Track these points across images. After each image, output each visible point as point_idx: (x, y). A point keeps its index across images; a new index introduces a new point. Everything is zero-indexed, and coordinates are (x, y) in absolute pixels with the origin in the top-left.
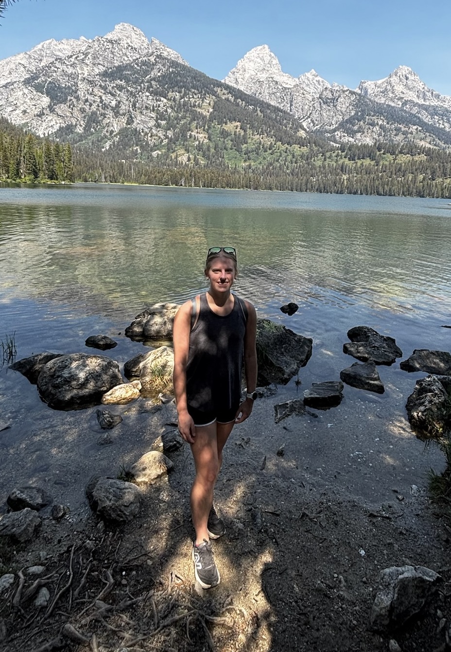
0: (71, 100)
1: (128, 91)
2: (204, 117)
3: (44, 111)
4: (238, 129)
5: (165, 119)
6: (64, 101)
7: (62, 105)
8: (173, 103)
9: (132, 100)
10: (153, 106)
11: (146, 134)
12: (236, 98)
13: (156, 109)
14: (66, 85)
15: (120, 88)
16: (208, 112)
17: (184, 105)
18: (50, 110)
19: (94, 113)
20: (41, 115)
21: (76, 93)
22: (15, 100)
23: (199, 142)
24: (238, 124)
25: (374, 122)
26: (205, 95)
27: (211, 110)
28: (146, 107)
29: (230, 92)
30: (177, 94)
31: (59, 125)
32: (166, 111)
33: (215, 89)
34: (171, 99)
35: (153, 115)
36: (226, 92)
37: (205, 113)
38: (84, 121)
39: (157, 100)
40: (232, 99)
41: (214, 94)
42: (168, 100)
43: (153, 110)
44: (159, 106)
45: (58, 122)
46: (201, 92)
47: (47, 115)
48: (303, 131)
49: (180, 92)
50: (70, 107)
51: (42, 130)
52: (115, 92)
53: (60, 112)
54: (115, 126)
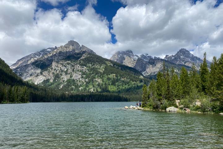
0: (49, 70)
1: (71, 65)
2: (101, 73)
3: (39, 74)
4: (115, 77)
5: (85, 75)
6: (47, 70)
7: (46, 72)
8: (89, 68)
9: (73, 68)
11: (77, 81)
12: (114, 65)
13: (82, 71)
15: (68, 64)
16: (102, 71)
17: (93, 69)
18: (41, 74)
19: (58, 74)
20: (37, 76)
21: (51, 67)
22: (28, 71)
23: (99, 83)
24: (114, 75)
27: (104, 70)
28: (78, 70)
29: (111, 63)
30: (90, 65)
31: (44, 79)
32: (86, 71)
33: (106, 62)
35: (80, 73)
36: (109, 62)
38: (53, 77)
39: (82, 67)
40: (112, 65)
41: (105, 64)
42: (87, 67)
46: (100, 63)
47: (39, 76)
48: (142, 76)
50: (48, 72)
51: (37, 82)
52: (66, 65)
53: (44, 74)
54: (65, 78)
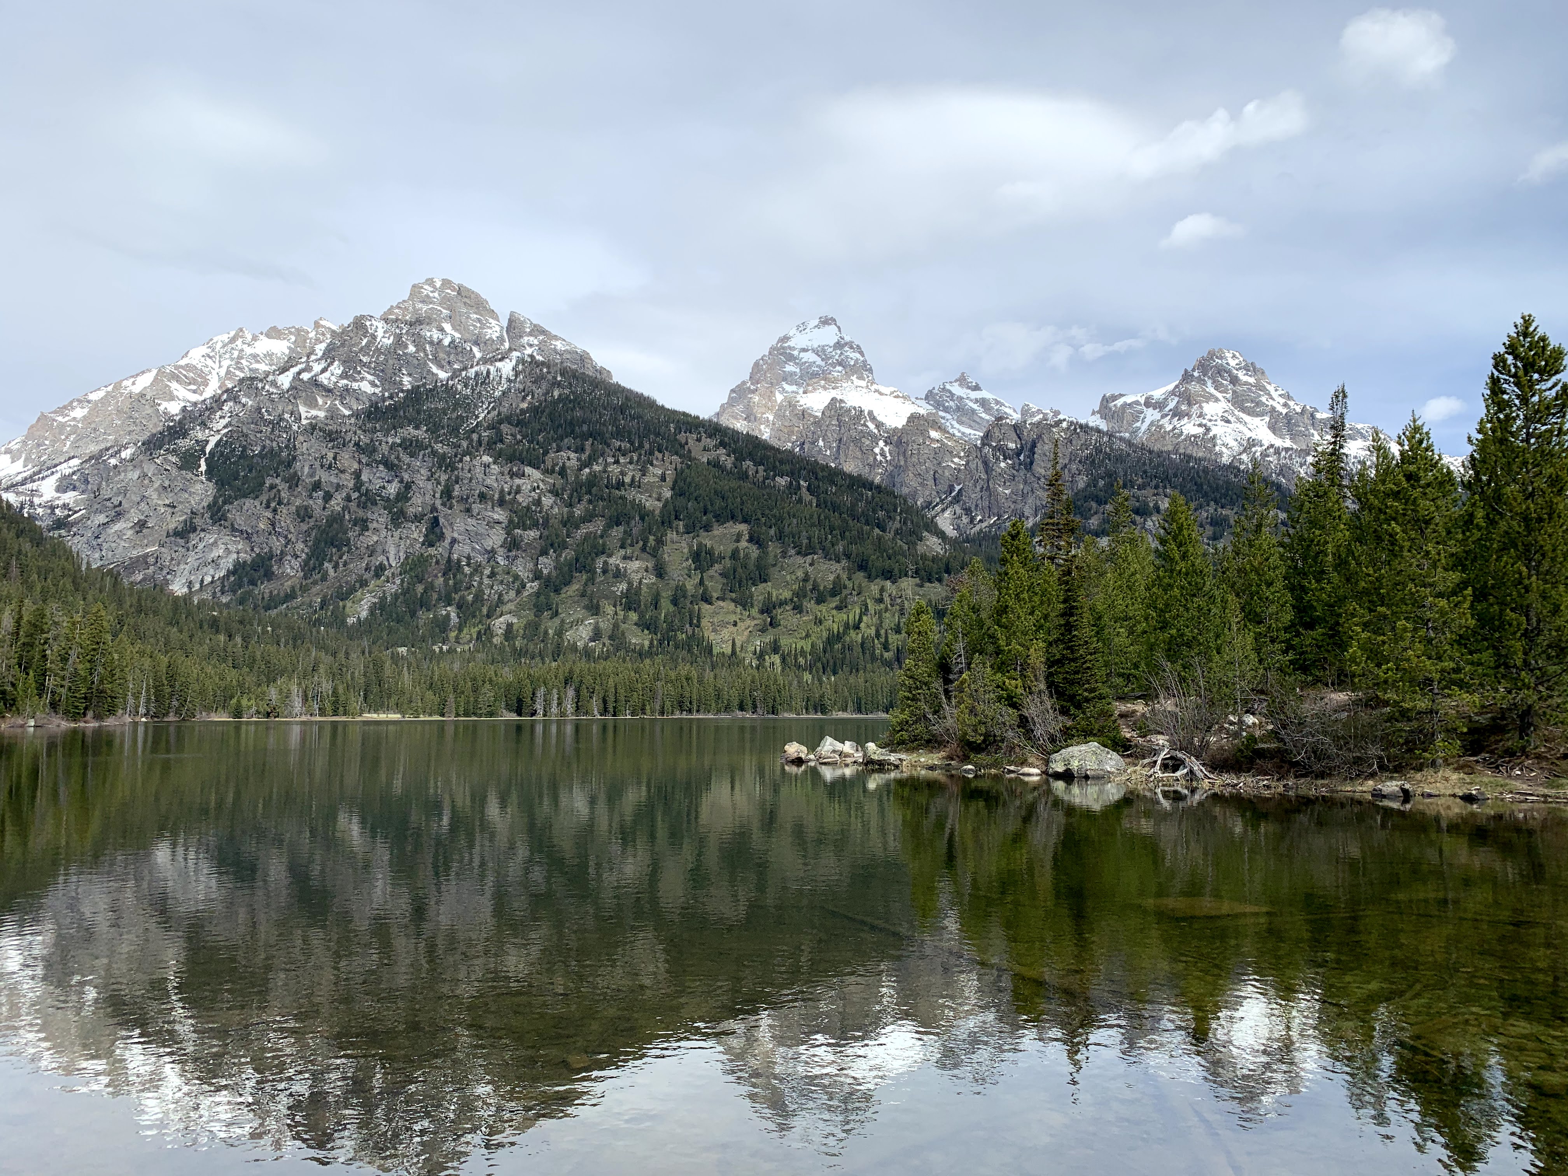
0: (272, 487)
2: (645, 513)
3: (198, 521)
4: (744, 544)
5: (535, 525)
6: (255, 491)
7: (248, 503)
8: (560, 482)
10: (502, 491)
11: (478, 569)
12: (740, 459)
13: (508, 497)
14: (264, 447)
15: (412, 447)
16: (659, 500)
17: (590, 484)
18: (211, 518)
19: (335, 519)
20: (185, 532)
21: (289, 465)
22: (118, 494)
23: (630, 583)
24: (743, 528)
25: (1146, 504)
26: (651, 453)
27: (668, 494)
28: (482, 496)
29: (722, 444)
30: (573, 455)
31: (235, 556)
32: (538, 503)
33: (682, 437)
34: (553, 471)
35: (500, 515)
36: (710, 443)
37: (651, 504)
38: (305, 542)
39: (512, 475)
40: (728, 462)
41: (679, 448)
42: (546, 472)
43: (502, 502)
44: (518, 491)
45: (232, 548)
46: (641, 446)
47: (203, 530)
48: (935, 539)
49: (580, 450)
50: (268, 507)
51: (186, 572)
52: (398, 458)
53: (240, 521)
54: (392, 551)
